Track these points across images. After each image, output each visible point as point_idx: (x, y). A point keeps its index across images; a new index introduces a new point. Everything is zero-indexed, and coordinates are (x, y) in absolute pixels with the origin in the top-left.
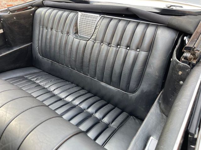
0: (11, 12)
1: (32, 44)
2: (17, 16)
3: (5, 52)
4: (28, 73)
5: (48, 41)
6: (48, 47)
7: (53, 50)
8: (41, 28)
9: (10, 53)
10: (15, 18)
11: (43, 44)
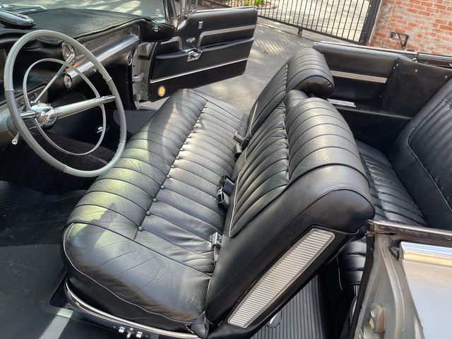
0: (418, 60)
1: (409, 121)
2: (422, 69)
3: (364, 110)
4: (371, 155)
5: (437, 125)
6: (430, 134)
7: (432, 142)
8: (443, 103)
9: (371, 115)
10: (416, 71)
11: (426, 128)
